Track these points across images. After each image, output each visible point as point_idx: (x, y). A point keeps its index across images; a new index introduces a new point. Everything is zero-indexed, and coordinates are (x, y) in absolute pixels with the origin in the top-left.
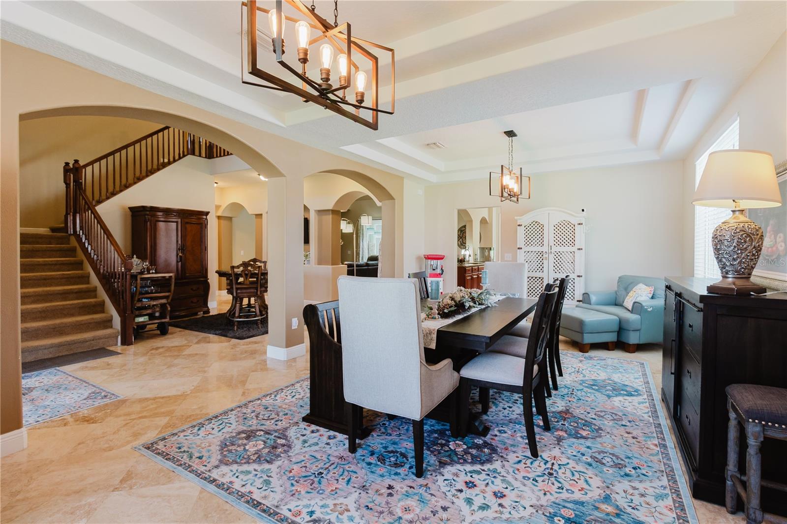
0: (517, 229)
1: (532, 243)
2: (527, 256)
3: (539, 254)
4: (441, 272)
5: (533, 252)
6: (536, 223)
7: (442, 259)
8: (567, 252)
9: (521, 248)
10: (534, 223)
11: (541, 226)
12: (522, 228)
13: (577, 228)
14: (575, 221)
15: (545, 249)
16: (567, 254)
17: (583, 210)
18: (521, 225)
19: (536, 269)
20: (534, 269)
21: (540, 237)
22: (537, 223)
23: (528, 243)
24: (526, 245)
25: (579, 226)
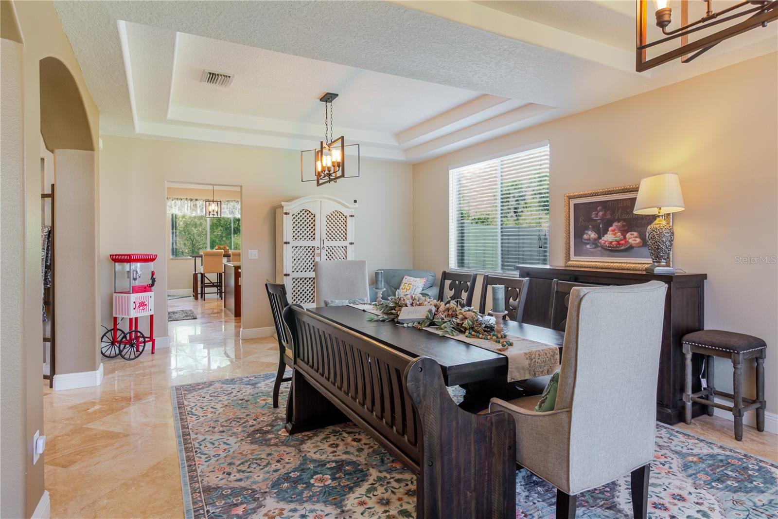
0: (283, 217)
1: (301, 237)
2: (295, 252)
3: (309, 250)
4: (150, 282)
5: (303, 248)
6: (306, 211)
7: (152, 260)
8: (339, 247)
9: (289, 243)
10: (303, 212)
11: (312, 216)
12: (290, 217)
13: (349, 219)
14: (346, 212)
15: (316, 243)
16: (339, 249)
17: (355, 201)
18: (289, 214)
19: (306, 269)
20: (304, 269)
21: (310, 230)
22: (308, 212)
23: (296, 236)
24: (294, 238)
25: (351, 218)
